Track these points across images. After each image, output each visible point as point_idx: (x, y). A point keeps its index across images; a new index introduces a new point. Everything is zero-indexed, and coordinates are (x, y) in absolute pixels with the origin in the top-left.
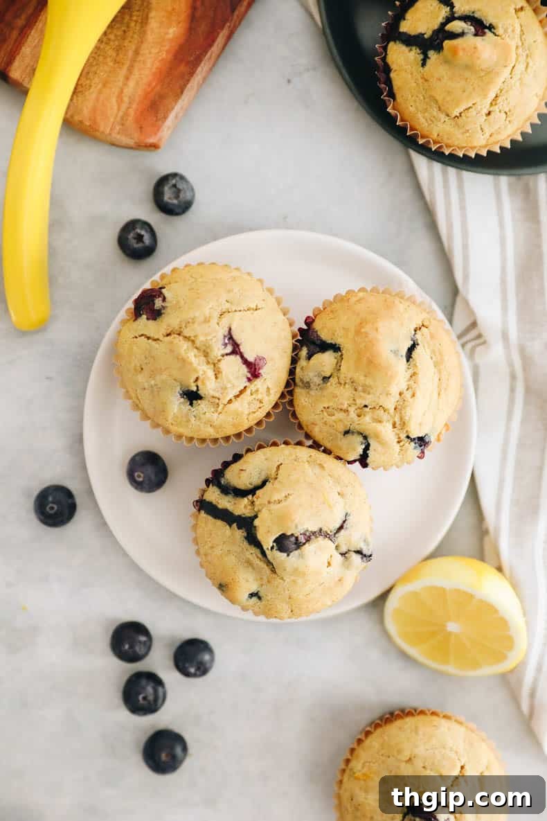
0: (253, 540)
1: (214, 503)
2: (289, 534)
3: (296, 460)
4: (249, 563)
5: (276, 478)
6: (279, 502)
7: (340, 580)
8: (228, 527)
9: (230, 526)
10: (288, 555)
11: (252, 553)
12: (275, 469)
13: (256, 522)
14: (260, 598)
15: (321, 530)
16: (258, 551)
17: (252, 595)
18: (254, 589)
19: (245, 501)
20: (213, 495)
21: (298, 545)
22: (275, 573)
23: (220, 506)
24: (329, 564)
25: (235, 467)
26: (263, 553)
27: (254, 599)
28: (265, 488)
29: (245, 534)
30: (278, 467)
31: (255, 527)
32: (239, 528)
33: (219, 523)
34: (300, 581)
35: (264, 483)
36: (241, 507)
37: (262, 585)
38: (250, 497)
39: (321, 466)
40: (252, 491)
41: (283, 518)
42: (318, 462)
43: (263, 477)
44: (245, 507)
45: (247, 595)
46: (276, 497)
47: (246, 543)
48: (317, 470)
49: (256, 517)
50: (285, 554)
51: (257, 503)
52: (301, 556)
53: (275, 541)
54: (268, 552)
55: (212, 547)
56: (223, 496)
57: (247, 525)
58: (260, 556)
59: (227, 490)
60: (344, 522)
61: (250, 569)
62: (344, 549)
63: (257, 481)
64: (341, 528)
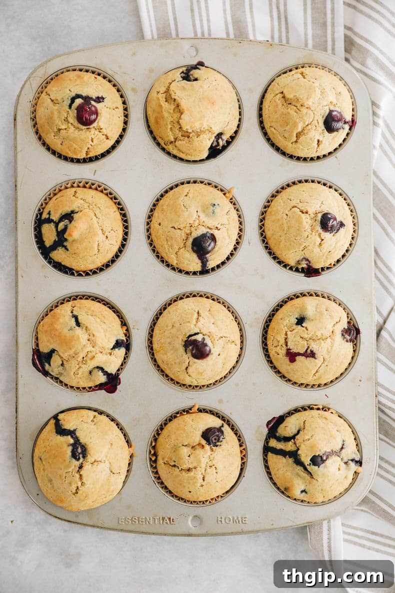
0: (299, 462)
1: (275, 447)
2: (317, 455)
3: (312, 417)
4: (298, 475)
5: (304, 428)
6: (309, 439)
7: (346, 477)
8: (284, 458)
9: (285, 457)
10: (319, 467)
11: (299, 469)
12: (303, 423)
13: (299, 452)
14: (306, 493)
15: (332, 451)
16: (302, 468)
17: (302, 492)
18: (303, 488)
19: (290, 443)
20: (273, 443)
21: (323, 461)
22: (313, 478)
23: (278, 448)
24: (339, 469)
25: (282, 426)
26: (306, 469)
27: (304, 493)
28: (300, 434)
29: (294, 460)
30: (304, 422)
31: (299, 455)
32: (290, 457)
33: (279, 457)
34: (326, 480)
35: (299, 432)
36: (289, 446)
37: (306, 485)
38: (293, 440)
39: (326, 418)
40: (294, 437)
41: (312, 447)
42: (324, 416)
43: (297, 429)
44: (291, 446)
45: (299, 492)
46: (307, 437)
47: (295, 465)
48: (324, 421)
49: (298, 449)
50: (317, 467)
51: (297, 442)
52: (325, 467)
53: (310, 461)
54: (308, 467)
55: (278, 470)
56: (278, 443)
57: (294, 455)
58: (303, 470)
59: (279, 439)
60: (343, 445)
61: (299, 478)
62: (346, 460)
63: (295, 431)
64: (342, 448)
